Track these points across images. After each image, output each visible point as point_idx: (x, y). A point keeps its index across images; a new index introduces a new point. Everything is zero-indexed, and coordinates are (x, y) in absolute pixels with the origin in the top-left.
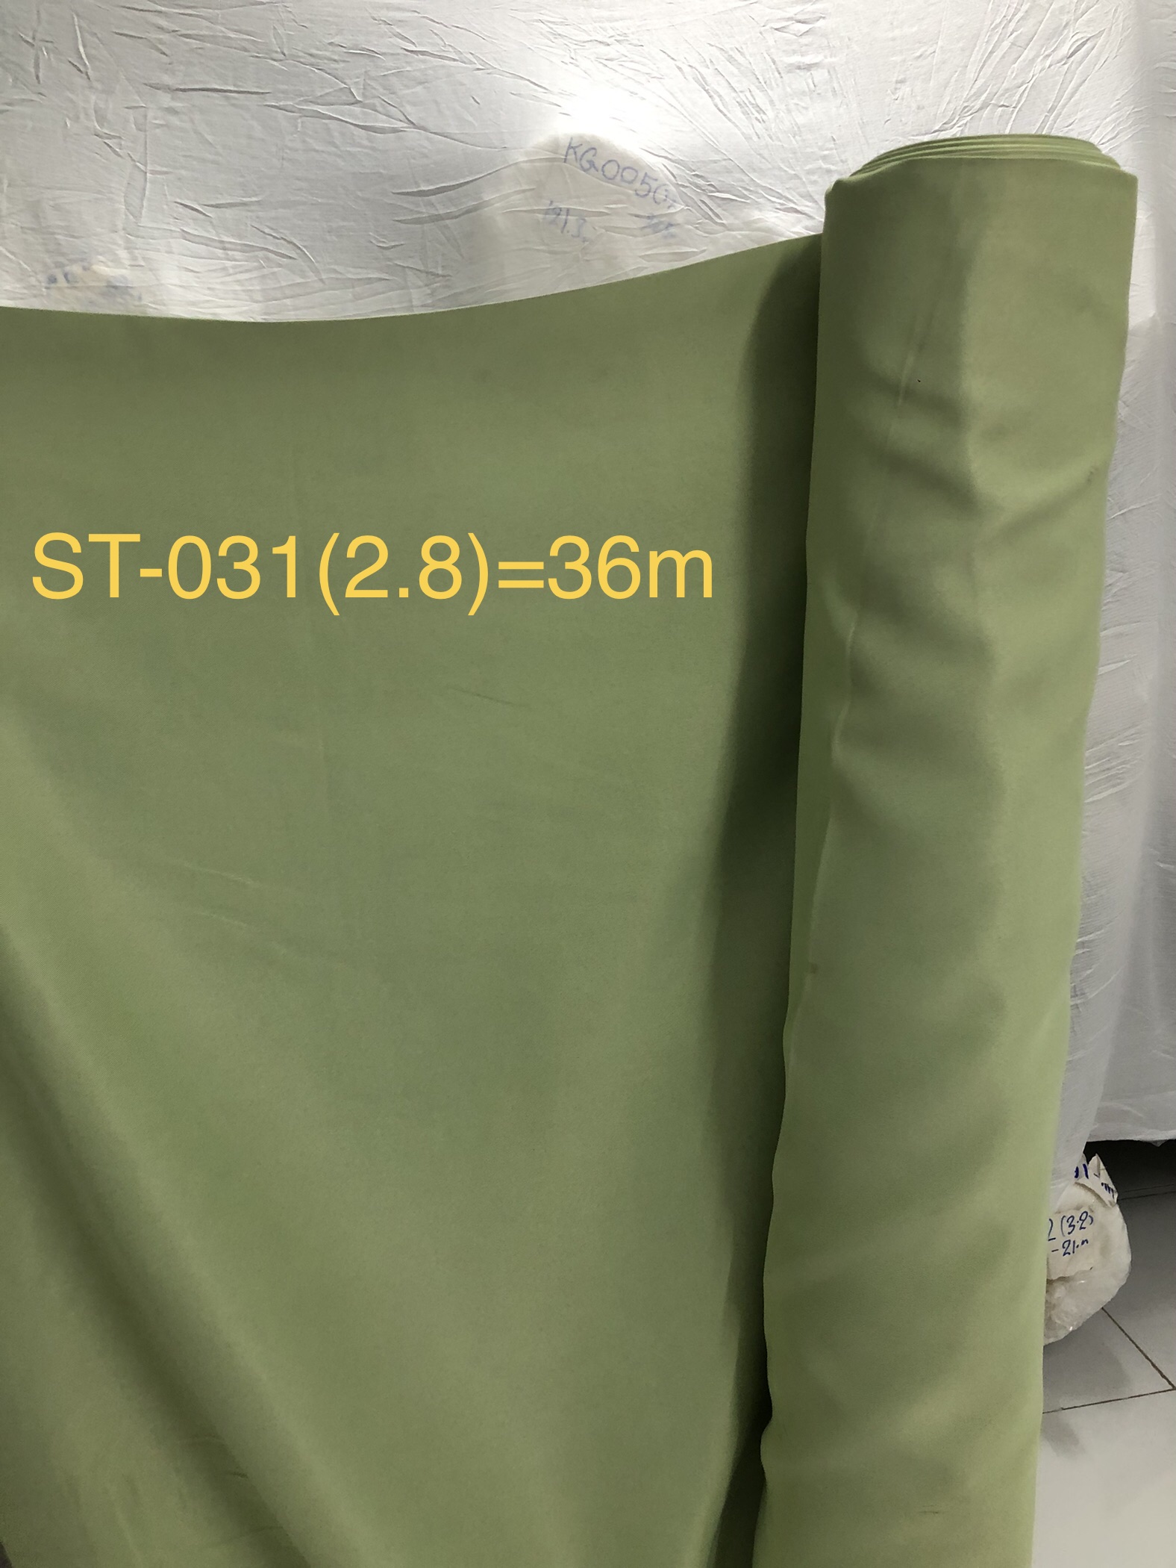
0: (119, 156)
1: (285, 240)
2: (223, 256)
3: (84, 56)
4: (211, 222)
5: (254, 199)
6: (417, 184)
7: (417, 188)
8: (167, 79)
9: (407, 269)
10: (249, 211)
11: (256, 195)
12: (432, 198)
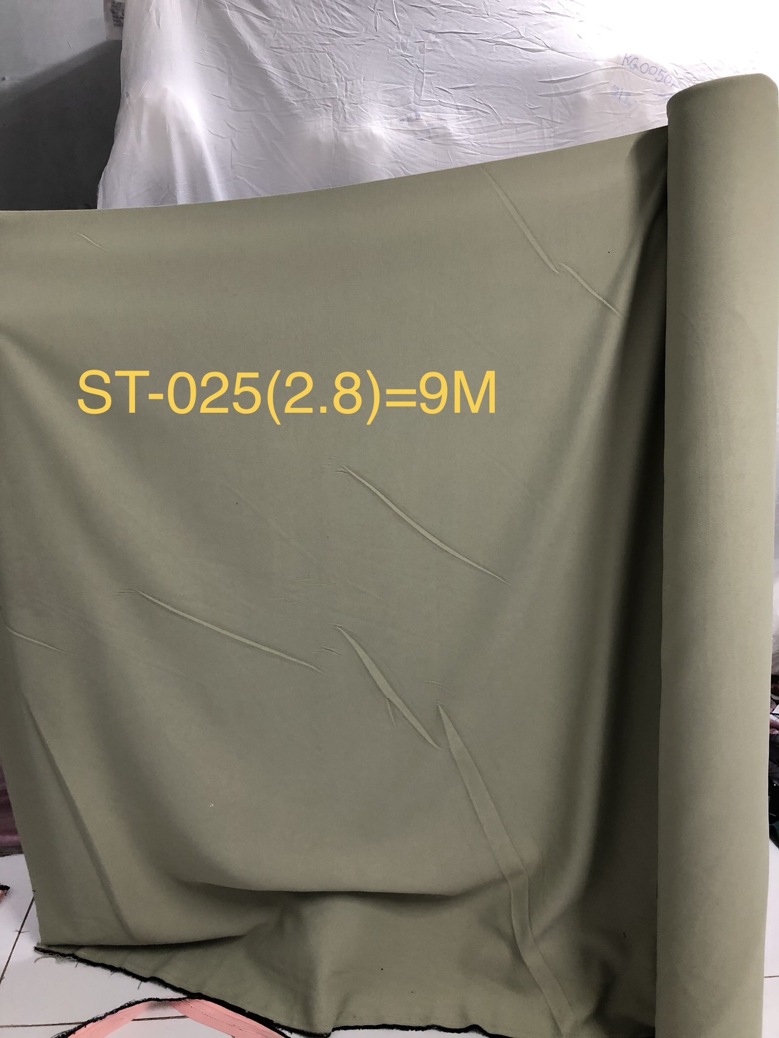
0: (412, 65)
1: (486, 105)
2: (457, 112)
3: (397, 18)
4: (452, 96)
5: (472, 85)
6: (550, 77)
7: (550, 79)
8: (434, 28)
9: (543, 120)
10: (469, 91)
11: (473, 83)
12: (557, 84)
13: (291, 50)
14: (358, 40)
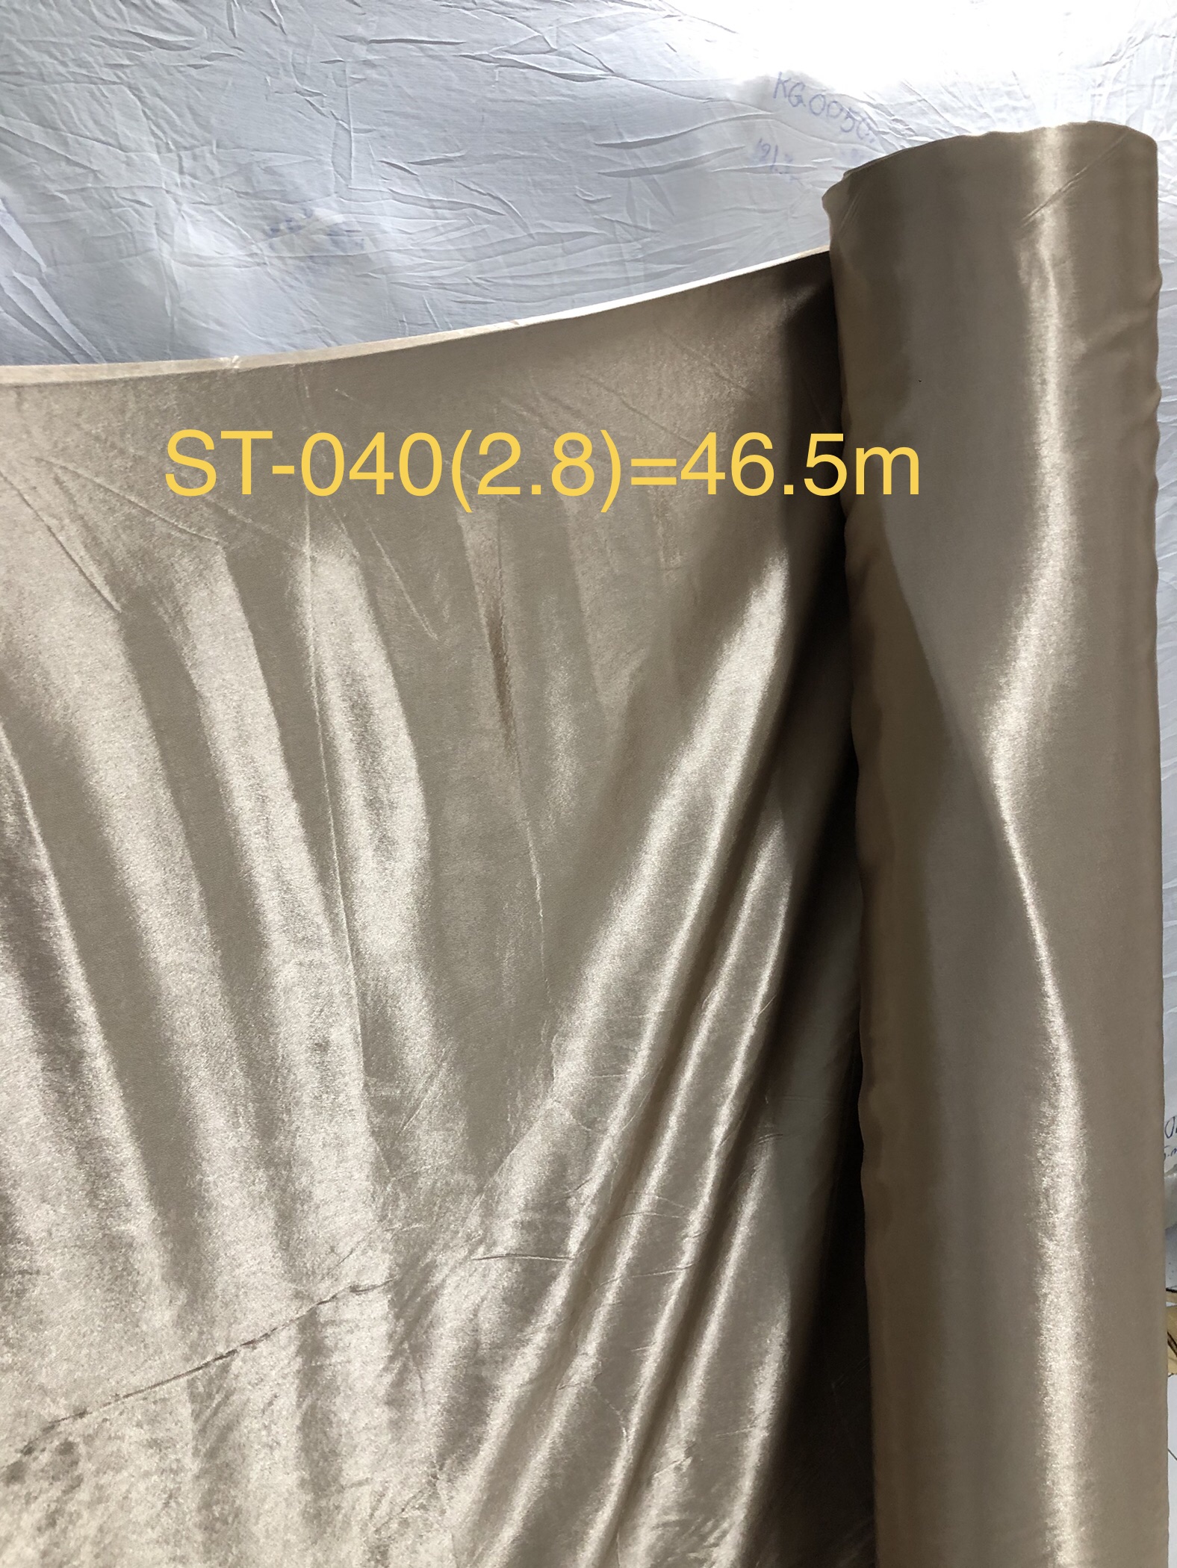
0: (322, 114)
1: (490, 196)
2: (432, 215)
3: (275, 9)
4: (418, 180)
5: (458, 154)
6: (620, 135)
7: (623, 139)
8: (360, 31)
9: (615, 224)
10: (453, 167)
11: (459, 150)
12: (637, 151)
13: (42, 78)
14: (195, 57)
